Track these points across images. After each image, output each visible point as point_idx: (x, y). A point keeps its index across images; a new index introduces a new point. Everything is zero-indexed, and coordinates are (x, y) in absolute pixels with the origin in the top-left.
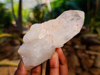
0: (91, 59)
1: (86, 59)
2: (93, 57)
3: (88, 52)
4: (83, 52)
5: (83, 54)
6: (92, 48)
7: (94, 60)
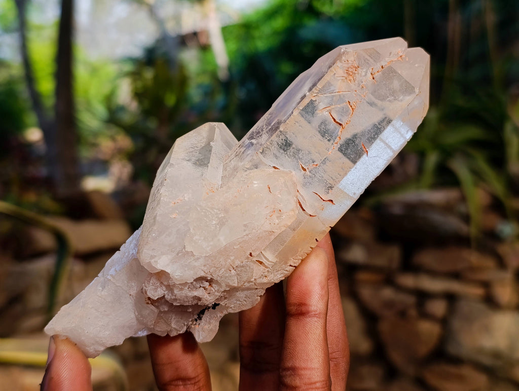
0: (425, 315)
1: (403, 314)
2: (438, 308)
3: (408, 281)
4: (389, 280)
5: (388, 293)
6: (427, 258)
7: (444, 322)
